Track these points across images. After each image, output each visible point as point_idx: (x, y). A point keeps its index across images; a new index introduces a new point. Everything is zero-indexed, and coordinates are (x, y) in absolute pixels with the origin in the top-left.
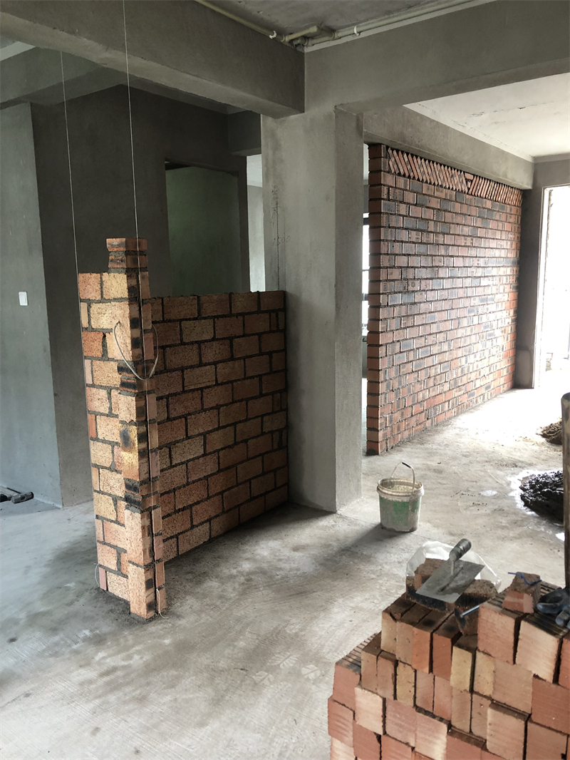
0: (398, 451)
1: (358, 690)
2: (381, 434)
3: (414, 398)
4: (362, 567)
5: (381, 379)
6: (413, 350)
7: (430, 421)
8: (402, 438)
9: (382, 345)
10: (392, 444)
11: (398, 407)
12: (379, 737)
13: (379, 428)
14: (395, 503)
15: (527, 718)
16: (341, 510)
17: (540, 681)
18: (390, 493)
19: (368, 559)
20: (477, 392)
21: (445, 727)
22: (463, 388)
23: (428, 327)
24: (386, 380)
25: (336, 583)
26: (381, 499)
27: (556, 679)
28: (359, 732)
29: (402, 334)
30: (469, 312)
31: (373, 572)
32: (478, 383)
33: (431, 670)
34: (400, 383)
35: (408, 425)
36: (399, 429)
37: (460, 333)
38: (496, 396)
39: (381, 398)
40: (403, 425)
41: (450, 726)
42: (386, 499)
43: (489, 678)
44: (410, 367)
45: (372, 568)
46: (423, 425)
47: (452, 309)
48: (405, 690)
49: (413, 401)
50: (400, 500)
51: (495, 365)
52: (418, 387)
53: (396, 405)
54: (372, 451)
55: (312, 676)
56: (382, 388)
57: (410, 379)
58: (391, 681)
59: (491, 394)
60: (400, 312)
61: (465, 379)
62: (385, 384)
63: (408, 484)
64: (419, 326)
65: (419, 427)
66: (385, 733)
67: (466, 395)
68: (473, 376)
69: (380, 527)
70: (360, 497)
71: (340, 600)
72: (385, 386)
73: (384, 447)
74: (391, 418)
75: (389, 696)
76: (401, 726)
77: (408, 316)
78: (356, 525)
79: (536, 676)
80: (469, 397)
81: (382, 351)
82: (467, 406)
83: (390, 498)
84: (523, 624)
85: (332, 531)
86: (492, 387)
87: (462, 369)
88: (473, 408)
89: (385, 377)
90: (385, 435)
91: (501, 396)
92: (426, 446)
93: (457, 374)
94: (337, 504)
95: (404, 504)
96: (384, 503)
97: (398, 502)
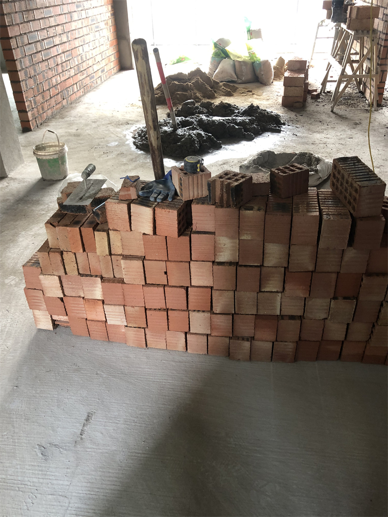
0: (46, 126)
1: (41, 277)
2: (30, 114)
3: (49, 83)
4: (34, 208)
5: (19, 68)
6: (39, 41)
7: (65, 100)
8: (47, 116)
9: (12, 38)
10: (40, 121)
11: (38, 91)
12: (62, 299)
13: (27, 110)
14: (49, 161)
15: (143, 259)
16: (11, 175)
17: (147, 236)
18: (43, 154)
19: (38, 202)
20: (96, 75)
21: (99, 279)
22: (85, 72)
23: (47, 20)
24: (23, 69)
25: (17, 223)
26: (38, 159)
27: (155, 233)
28: (48, 301)
29: (26, 27)
30: (77, 7)
31: (43, 210)
32: (96, 68)
33: (84, 250)
34: (35, 71)
35: (49, 105)
36: (43, 109)
37: (74, 25)
38: (109, 77)
39: (23, 84)
40: (46, 105)
41: (102, 278)
42: (42, 159)
43: (119, 244)
44: (40, 57)
45: (41, 207)
46: (60, 105)
47: (63, 4)
48: (71, 267)
49: (49, 85)
50: (52, 158)
51: (104, 52)
52: (50, 74)
53: (36, 89)
54: (26, 128)
55: (13, 283)
56: (21, 75)
57: (43, 66)
58: (61, 265)
59: (106, 76)
60: (20, 7)
61: (85, 65)
62: (23, 72)
63: (55, 146)
64: (39, 19)
65: (58, 106)
66: (65, 295)
67: (88, 78)
68: (90, 62)
69: (43, 180)
70: (23, 163)
71: (23, 233)
72: (23, 75)
73: (35, 124)
74: (34, 100)
75: (62, 273)
76: (73, 288)
77: (28, 11)
78: (24, 182)
79: (144, 234)
80: (91, 79)
81: (13, 43)
82: (90, 86)
83: (44, 158)
84: (132, 205)
85: (7, 190)
86: (106, 71)
87: (81, 57)
88: (95, 88)
89: (21, 66)
90: (33, 115)
91: (113, 77)
92: (66, 119)
93: (78, 61)
94: (7, 170)
95: (55, 160)
96: (40, 162)
97: (51, 159)
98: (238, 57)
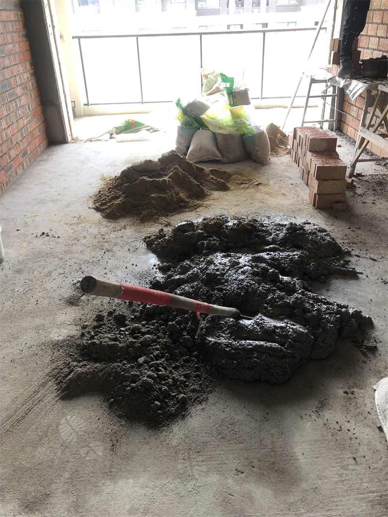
20: (15, 163)
32: (13, 153)
38: (35, 160)
51: (25, 128)
59: (30, 160)
86: (29, 152)
98: (220, 128)
